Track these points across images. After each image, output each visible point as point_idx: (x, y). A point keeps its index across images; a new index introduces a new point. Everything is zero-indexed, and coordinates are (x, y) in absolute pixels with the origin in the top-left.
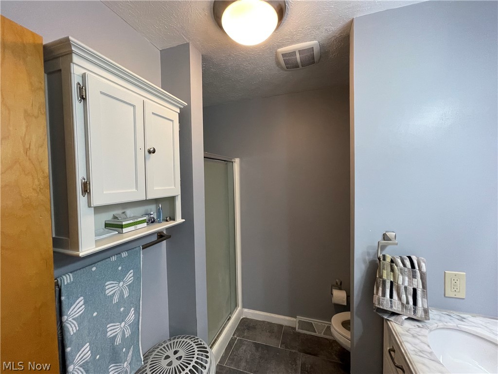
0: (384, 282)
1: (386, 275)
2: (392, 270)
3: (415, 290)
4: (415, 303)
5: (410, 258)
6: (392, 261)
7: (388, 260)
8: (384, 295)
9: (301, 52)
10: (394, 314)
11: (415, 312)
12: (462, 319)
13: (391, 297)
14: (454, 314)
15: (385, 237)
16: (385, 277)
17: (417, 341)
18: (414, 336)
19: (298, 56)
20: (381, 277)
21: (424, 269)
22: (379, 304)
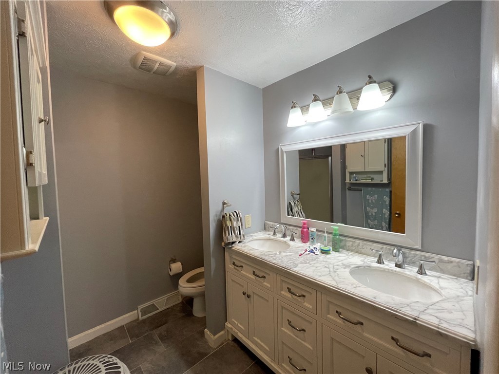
0: (228, 227)
1: (229, 224)
2: (231, 220)
3: (239, 227)
4: (240, 234)
5: (235, 212)
6: (230, 215)
7: (228, 215)
8: (229, 235)
9: (161, 64)
10: (233, 243)
11: (240, 238)
12: (252, 236)
13: (232, 235)
14: (249, 235)
15: (224, 203)
16: (228, 225)
17: (247, 248)
18: (244, 247)
19: (157, 65)
20: (226, 225)
21: (241, 216)
22: (227, 240)
